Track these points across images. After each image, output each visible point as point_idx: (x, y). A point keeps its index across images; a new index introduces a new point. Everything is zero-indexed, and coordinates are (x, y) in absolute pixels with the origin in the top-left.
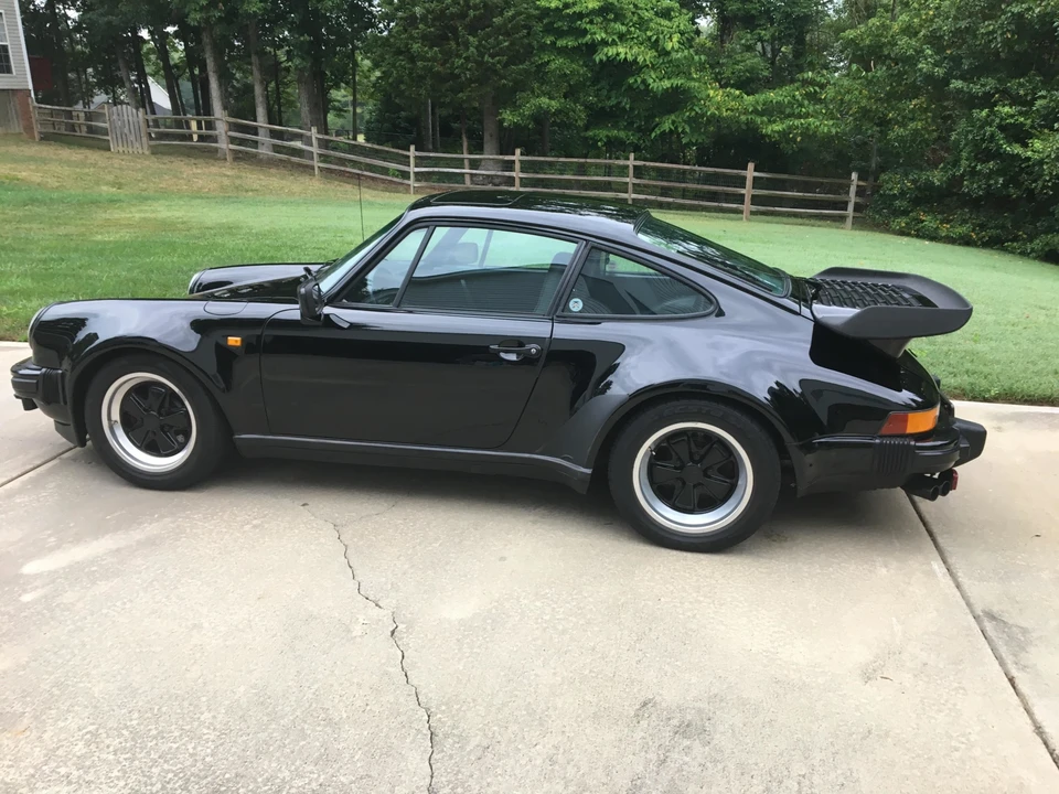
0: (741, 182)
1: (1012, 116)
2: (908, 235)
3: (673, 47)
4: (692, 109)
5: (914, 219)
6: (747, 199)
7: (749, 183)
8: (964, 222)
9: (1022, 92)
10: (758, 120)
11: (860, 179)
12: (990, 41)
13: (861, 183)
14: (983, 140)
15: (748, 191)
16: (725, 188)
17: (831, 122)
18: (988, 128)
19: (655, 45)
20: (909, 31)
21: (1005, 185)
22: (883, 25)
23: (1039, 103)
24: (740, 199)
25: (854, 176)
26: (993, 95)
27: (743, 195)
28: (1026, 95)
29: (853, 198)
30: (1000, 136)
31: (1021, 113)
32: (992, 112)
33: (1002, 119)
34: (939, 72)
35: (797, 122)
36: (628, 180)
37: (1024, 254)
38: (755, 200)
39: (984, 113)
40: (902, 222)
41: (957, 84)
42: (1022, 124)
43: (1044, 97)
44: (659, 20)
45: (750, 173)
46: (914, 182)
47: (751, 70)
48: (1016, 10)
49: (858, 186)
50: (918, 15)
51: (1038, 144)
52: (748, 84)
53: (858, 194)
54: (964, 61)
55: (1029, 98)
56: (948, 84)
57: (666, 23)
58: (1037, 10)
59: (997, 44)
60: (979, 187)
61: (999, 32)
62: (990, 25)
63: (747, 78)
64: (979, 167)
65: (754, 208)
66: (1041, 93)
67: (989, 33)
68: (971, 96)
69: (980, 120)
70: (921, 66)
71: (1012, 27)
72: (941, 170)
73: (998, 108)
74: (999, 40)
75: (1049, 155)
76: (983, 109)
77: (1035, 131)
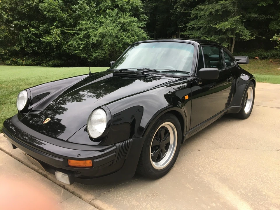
1: (34, 31)
2: (12, 65)
5: (12, 60)
8: (28, 60)
9: (35, 25)
12: (23, 11)
14: (28, 37)
18: (29, 34)
21: (38, 49)
23: (41, 28)
26: (27, 25)
30: (33, 36)
31: (37, 31)
32: (29, 30)
33: (32, 32)
34: (10, 18)
37: (47, 66)
39: (27, 30)
40: (9, 62)
41: (15, 22)
42: (38, 33)
46: (8, 50)
48: (29, 3)
51: (48, 38)
55: (37, 26)
56: (13, 22)
58: (35, 4)
60: (30, 50)
61: (25, 9)
62: (21, 7)
64: (30, 45)
66: (40, 25)
67: (22, 9)
68: (21, 25)
69: (26, 32)
70: (5, 17)
71: (28, 8)
72: (17, 46)
73: (30, 29)
74: (26, 11)
75: (53, 41)
76: (26, 29)
77: (43, 35)
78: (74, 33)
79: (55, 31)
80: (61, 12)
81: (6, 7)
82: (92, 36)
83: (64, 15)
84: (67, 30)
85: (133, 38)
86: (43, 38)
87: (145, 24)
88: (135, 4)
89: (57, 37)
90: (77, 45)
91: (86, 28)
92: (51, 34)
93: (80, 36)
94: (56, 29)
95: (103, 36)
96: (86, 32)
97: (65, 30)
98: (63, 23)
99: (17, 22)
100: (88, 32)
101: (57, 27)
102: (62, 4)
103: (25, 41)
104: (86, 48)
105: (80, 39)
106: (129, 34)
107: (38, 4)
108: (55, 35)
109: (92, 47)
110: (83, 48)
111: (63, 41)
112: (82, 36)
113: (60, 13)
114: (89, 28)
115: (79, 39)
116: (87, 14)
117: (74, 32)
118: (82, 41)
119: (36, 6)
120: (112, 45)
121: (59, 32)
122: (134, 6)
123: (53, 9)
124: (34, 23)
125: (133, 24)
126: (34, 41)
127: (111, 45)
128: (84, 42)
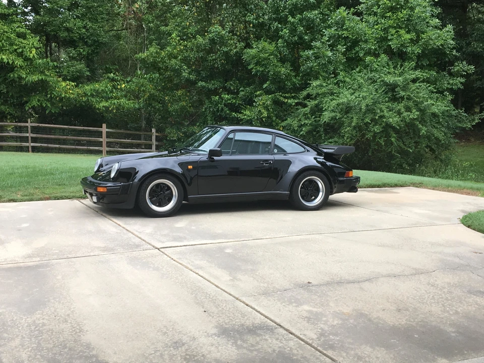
0: (100, 134)
1: (230, 100)
3: (34, 56)
4: (51, 94)
6: (104, 144)
7: (104, 135)
9: (232, 88)
10: (94, 100)
11: (156, 132)
12: (214, 64)
13: (157, 134)
14: (218, 111)
15: (104, 140)
16: (91, 138)
17: (131, 101)
18: (219, 105)
19: (20, 55)
20: (171, 56)
22: (157, 53)
23: (242, 93)
24: (100, 144)
25: (154, 130)
26: (219, 89)
27: (102, 142)
28: (234, 89)
29: (154, 142)
30: (226, 109)
31: (235, 98)
32: (220, 97)
33: (225, 101)
34: (192, 77)
35: (116, 101)
36: (28, 135)
38: (109, 144)
39: (217, 98)
41: (200, 84)
42: (235, 103)
43: (242, 91)
44: (21, 40)
45: (104, 129)
46: (184, 133)
47: (80, 71)
48: (225, 49)
49: (156, 136)
50: (175, 48)
51: (248, 113)
52: (77, 79)
53: (156, 140)
54: (202, 72)
55: (236, 91)
56: (197, 83)
57: (25, 42)
58: (235, 51)
59: (218, 64)
61: (219, 59)
62: (213, 56)
63: (78, 75)
65: (108, 149)
66: (241, 89)
67: (213, 60)
68: (209, 89)
69: (215, 101)
70: (184, 74)
71: (224, 58)
72: (198, 126)
73: (222, 96)
74: (219, 63)
75: (254, 117)
76: (216, 96)
77: (242, 107)
78: (296, 103)
79: (262, 100)
80: (279, 64)
81: (189, 56)
82: (326, 109)
83: (283, 70)
84: (285, 97)
85: (405, 114)
86: (241, 113)
87: (461, 83)
88: (431, 42)
89: (263, 111)
90: (298, 126)
91: (318, 95)
92: (253, 106)
93: (306, 109)
94: (265, 97)
95: (347, 109)
96: (316, 102)
97: (282, 99)
98: (280, 85)
99: (203, 84)
100: (321, 102)
101: (268, 92)
102: (282, 49)
103: (213, 117)
104: (315, 133)
105: (305, 115)
106: (401, 106)
107: (242, 49)
108: (260, 108)
109: (325, 130)
110: (309, 132)
111: (274, 118)
112: (309, 110)
113: (276, 66)
114: (324, 95)
115: (303, 115)
116: (326, 67)
117: (296, 101)
118: (306, 119)
119: (238, 55)
120: (361, 129)
121: (269, 102)
122: (430, 47)
123: (265, 59)
124: (231, 84)
125: (413, 87)
126: (227, 117)
127: (358, 128)
128: (310, 122)
